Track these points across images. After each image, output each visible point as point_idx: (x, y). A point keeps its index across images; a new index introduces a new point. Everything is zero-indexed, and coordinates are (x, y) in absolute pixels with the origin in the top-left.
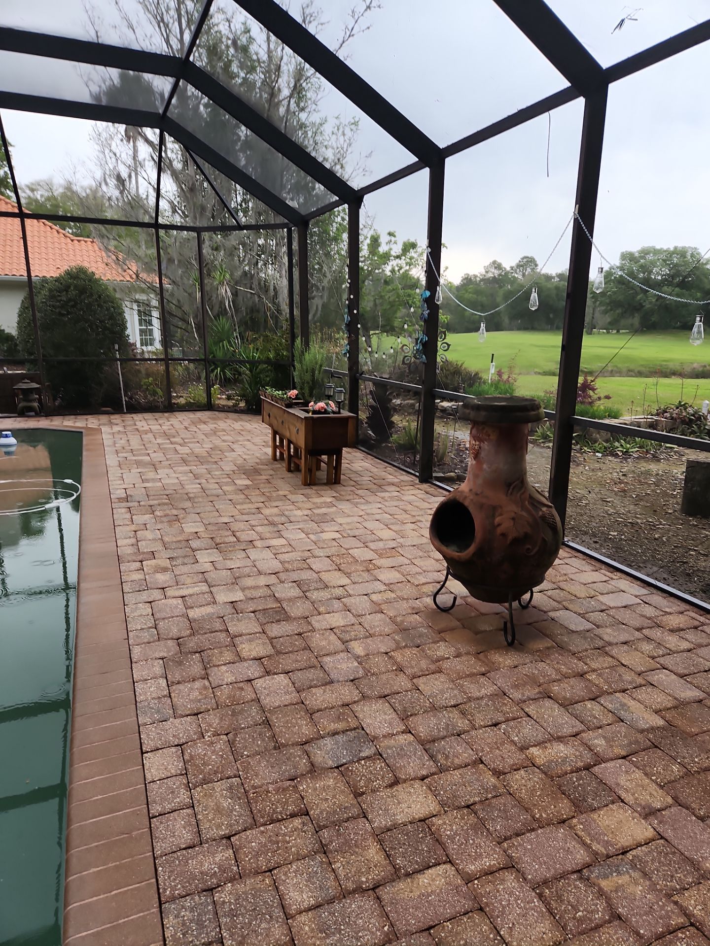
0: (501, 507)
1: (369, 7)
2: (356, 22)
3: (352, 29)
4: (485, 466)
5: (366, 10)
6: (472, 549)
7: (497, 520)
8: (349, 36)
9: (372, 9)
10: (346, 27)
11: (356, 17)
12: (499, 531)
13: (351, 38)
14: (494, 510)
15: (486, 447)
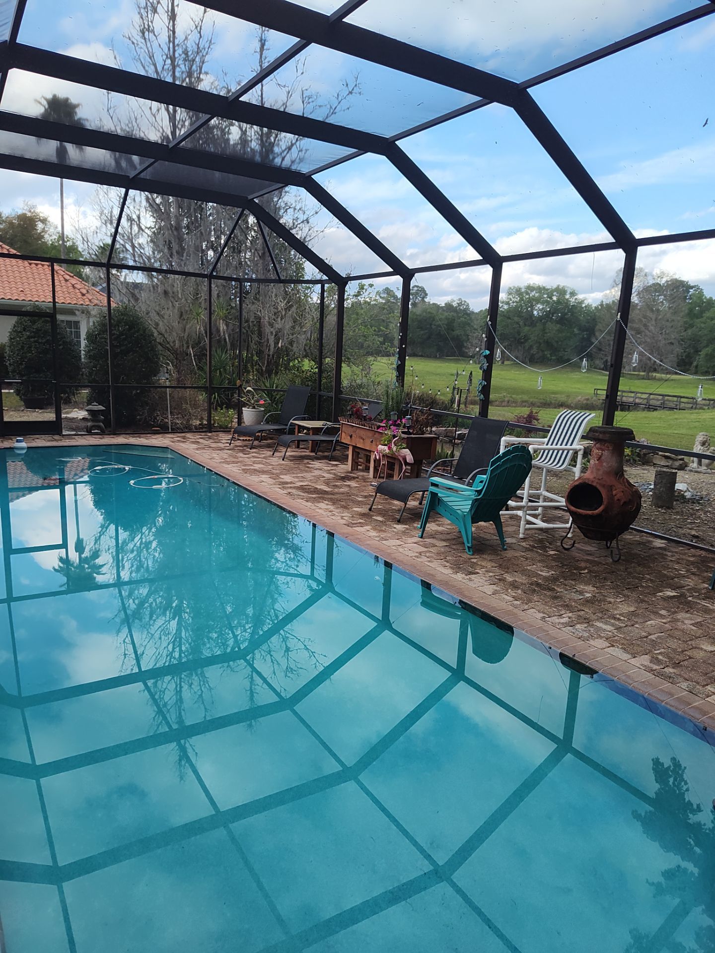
0: (614, 486)
1: (351, 93)
2: (339, 103)
3: (335, 108)
4: (604, 464)
5: (348, 94)
6: (601, 508)
7: (614, 493)
8: (332, 113)
9: (353, 94)
10: (331, 107)
11: (340, 99)
12: (616, 498)
13: (333, 115)
14: (610, 488)
15: (606, 454)
